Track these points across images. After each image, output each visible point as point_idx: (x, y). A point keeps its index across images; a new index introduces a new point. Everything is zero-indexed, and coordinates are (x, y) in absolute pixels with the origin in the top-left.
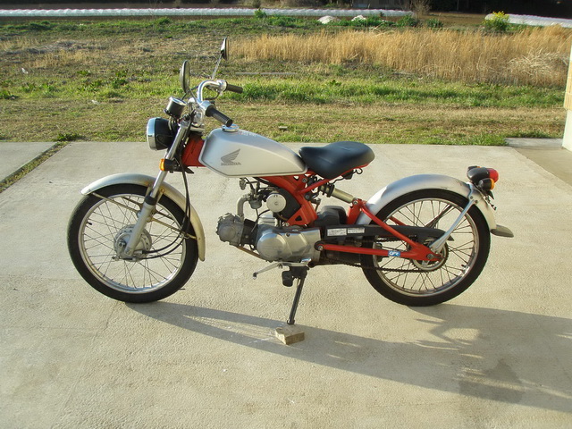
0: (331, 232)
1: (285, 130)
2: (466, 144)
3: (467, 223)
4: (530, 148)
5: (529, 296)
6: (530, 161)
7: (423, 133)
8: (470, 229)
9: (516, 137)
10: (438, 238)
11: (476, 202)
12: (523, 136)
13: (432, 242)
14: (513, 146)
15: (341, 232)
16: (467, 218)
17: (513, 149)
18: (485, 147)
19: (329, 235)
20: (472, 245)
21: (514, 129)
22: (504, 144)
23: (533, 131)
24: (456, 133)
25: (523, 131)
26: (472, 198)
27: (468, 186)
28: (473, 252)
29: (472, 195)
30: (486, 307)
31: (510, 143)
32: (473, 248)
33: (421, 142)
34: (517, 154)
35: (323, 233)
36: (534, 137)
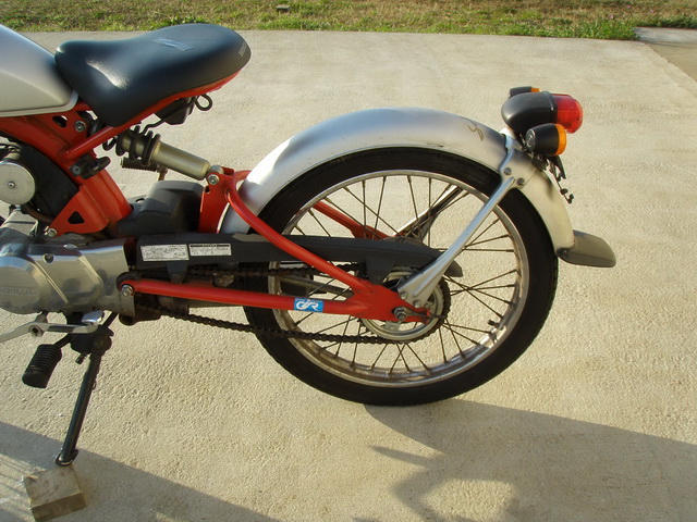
0: (150, 253)
1: (285, 10)
2: (569, 36)
3: (500, 229)
4: (675, 45)
5: (645, 377)
6: (673, 68)
7: (505, 17)
8: (508, 243)
9: (654, 26)
10: (421, 269)
11: (521, 182)
12: (665, 25)
13: (406, 279)
14: (647, 42)
15: (175, 253)
16: (500, 218)
17: (647, 47)
18: (599, 41)
19: (146, 258)
20: (513, 279)
21: (652, 14)
22: (633, 38)
23: (682, 17)
24: (557, 18)
25: (666, 17)
26: (508, 172)
27: (501, 139)
28: (516, 294)
29: (509, 164)
30: (544, 409)
31: (643, 36)
32: (516, 285)
33: (497, 32)
34: (652, 54)
35: (133, 256)
36: (683, 27)
